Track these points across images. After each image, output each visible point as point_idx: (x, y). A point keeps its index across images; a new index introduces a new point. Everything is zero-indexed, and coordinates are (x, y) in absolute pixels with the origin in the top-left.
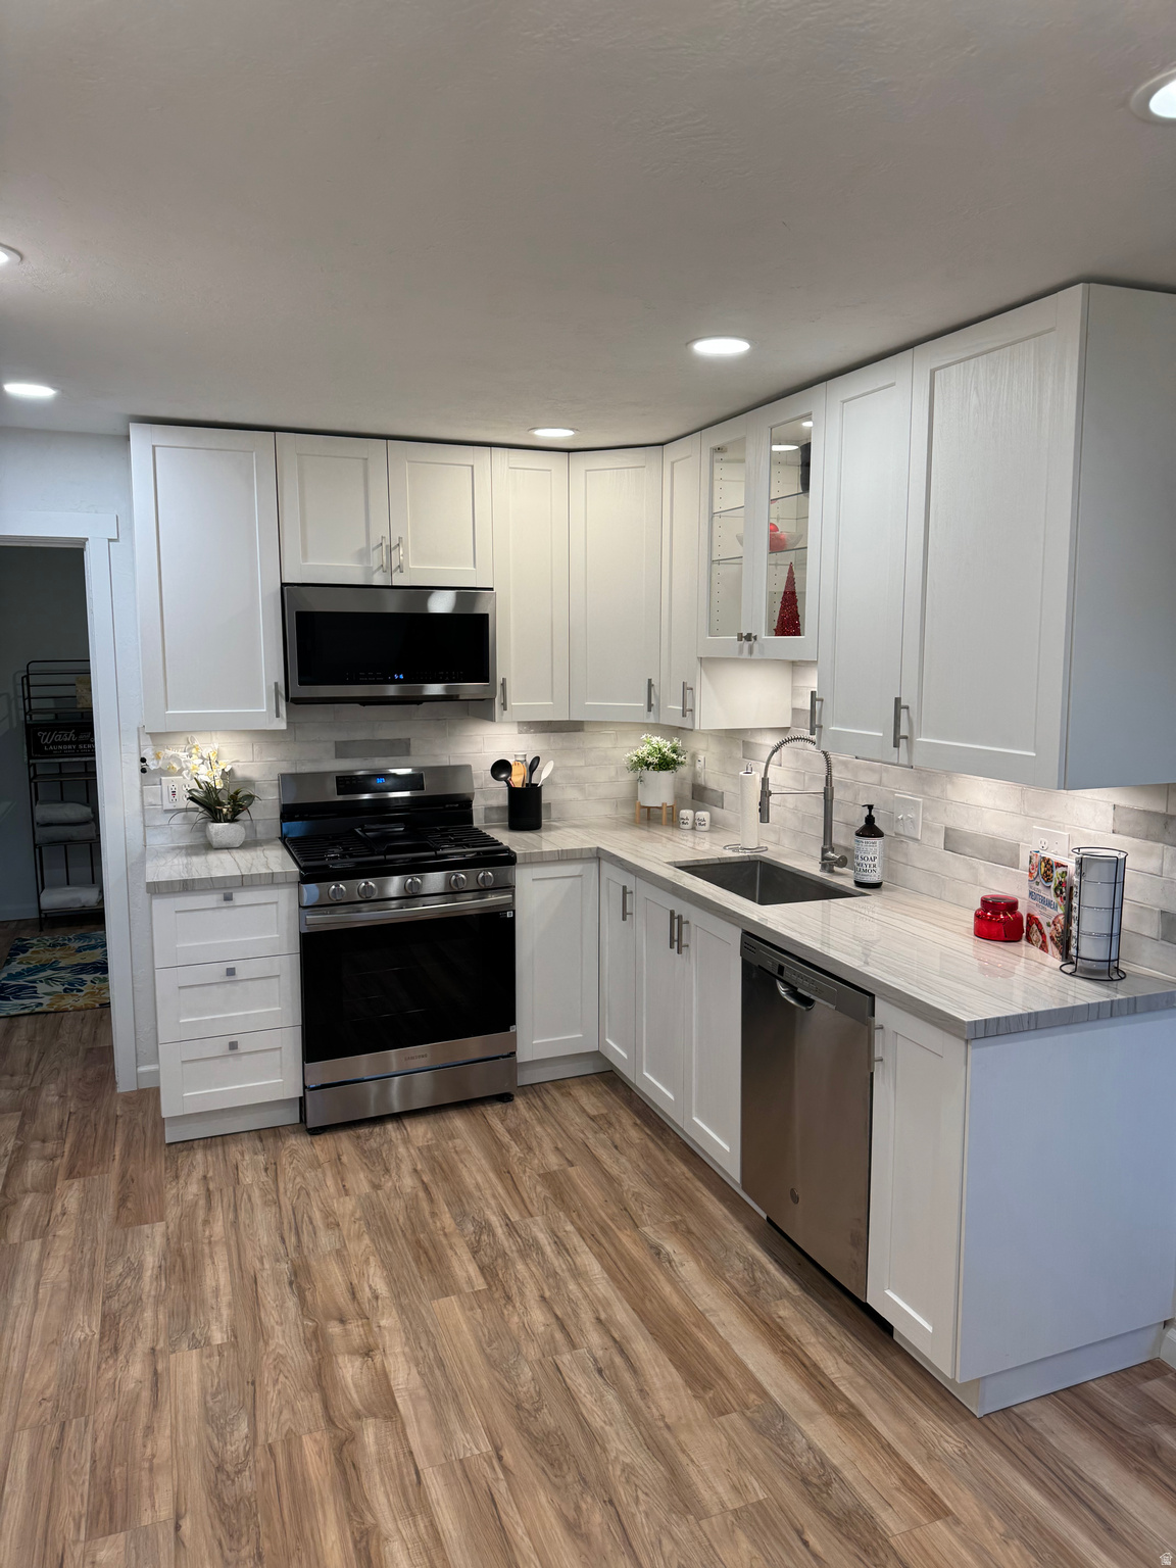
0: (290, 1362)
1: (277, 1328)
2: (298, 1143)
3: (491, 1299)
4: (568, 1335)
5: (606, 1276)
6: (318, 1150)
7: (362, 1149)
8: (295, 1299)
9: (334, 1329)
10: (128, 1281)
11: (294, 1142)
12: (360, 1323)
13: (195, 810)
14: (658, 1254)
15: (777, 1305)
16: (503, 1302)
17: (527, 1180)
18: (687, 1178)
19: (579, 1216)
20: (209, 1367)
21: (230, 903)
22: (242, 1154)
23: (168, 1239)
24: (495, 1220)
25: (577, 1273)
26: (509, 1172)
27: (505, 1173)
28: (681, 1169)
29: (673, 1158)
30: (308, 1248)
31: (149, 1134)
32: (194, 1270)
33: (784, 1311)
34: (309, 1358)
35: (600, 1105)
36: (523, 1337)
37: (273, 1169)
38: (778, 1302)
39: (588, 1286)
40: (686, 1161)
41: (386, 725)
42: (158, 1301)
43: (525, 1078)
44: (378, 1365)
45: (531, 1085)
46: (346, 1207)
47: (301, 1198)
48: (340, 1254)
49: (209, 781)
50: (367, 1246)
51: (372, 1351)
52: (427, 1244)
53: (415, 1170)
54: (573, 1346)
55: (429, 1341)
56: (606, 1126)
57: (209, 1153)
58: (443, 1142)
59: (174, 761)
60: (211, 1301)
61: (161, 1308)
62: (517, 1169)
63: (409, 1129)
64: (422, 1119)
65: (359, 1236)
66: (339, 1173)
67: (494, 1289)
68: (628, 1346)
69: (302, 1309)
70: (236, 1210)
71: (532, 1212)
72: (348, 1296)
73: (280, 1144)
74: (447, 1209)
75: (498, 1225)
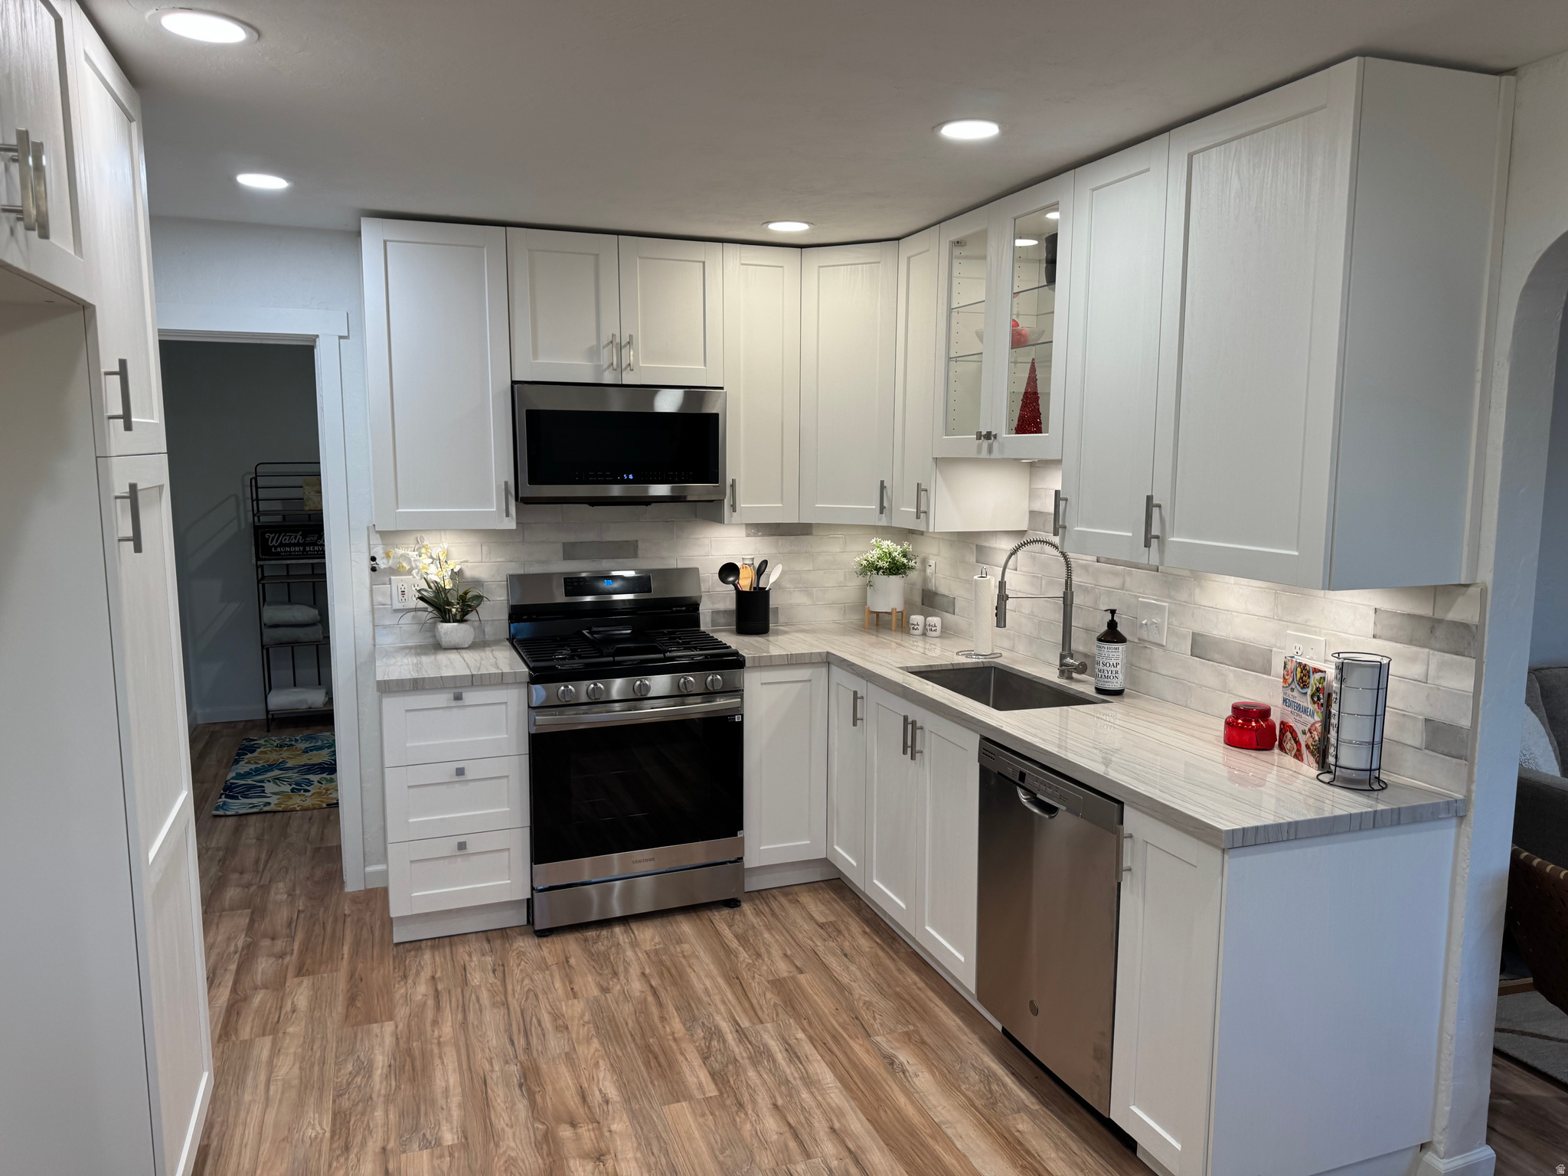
0: (521, 1164)
1: (509, 1132)
2: (525, 944)
3: (723, 1106)
4: (801, 1143)
5: (839, 1085)
6: (545, 952)
7: (590, 952)
8: (525, 1102)
9: (565, 1132)
10: (359, 1079)
11: (522, 944)
12: (590, 1127)
13: (425, 610)
14: (892, 1063)
15: (1015, 1119)
16: (735, 1109)
17: (757, 986)
18: (919, 989)
19: (810, 1024)
20: (440, 1168)
21: (459, 703)
22: (470, 955)
23: (397, 1039)
24: (725, 1026)
25: (809, 1082)
26: (737, 978)
27: (735, 979)
28: (912, 978)
29: (905, 968)
30: (537, 1050)
31: (377, 933)
32: (423, 1070)
33: (1023, 1125)
34: (540, 1161)
35: (827, 912)
36: (756, 1145)
37: (501, 970)
38: (1016, 1116)
39: (822, 1095)
40: (918, 971)
41: (615, 526)
42: (388, 1099)
43: (753, 884)
44: (610, 1170)
45: (758, 891)
46: (574, 1010)
47: (529, 1001)
48: (570, 1058)
49: (438, 580)
50: (597, 1050)
51: (603, 1155)
52: (656, 1049)
53: (643, 974)
54: (808, 1155)
55: (661, 1147)
56: (835, 934)
57: (437, 953)
58: (672, 947)
59: (404, 560)
60: (441, 1102)
61: (391, 1107)
62: (746, 975)
63: (636, 933)
64: (649, 923)
65: (588, 1040)
66: (567, 975)
67: (725, 1095)
68: (863, 1157)
69: (533, 1112)
70: (464, 1011)
71: (763, 1019)
72: (577, 1100)
73: (507, 945)
74: (676, 1014)
75: (728, 1031)
